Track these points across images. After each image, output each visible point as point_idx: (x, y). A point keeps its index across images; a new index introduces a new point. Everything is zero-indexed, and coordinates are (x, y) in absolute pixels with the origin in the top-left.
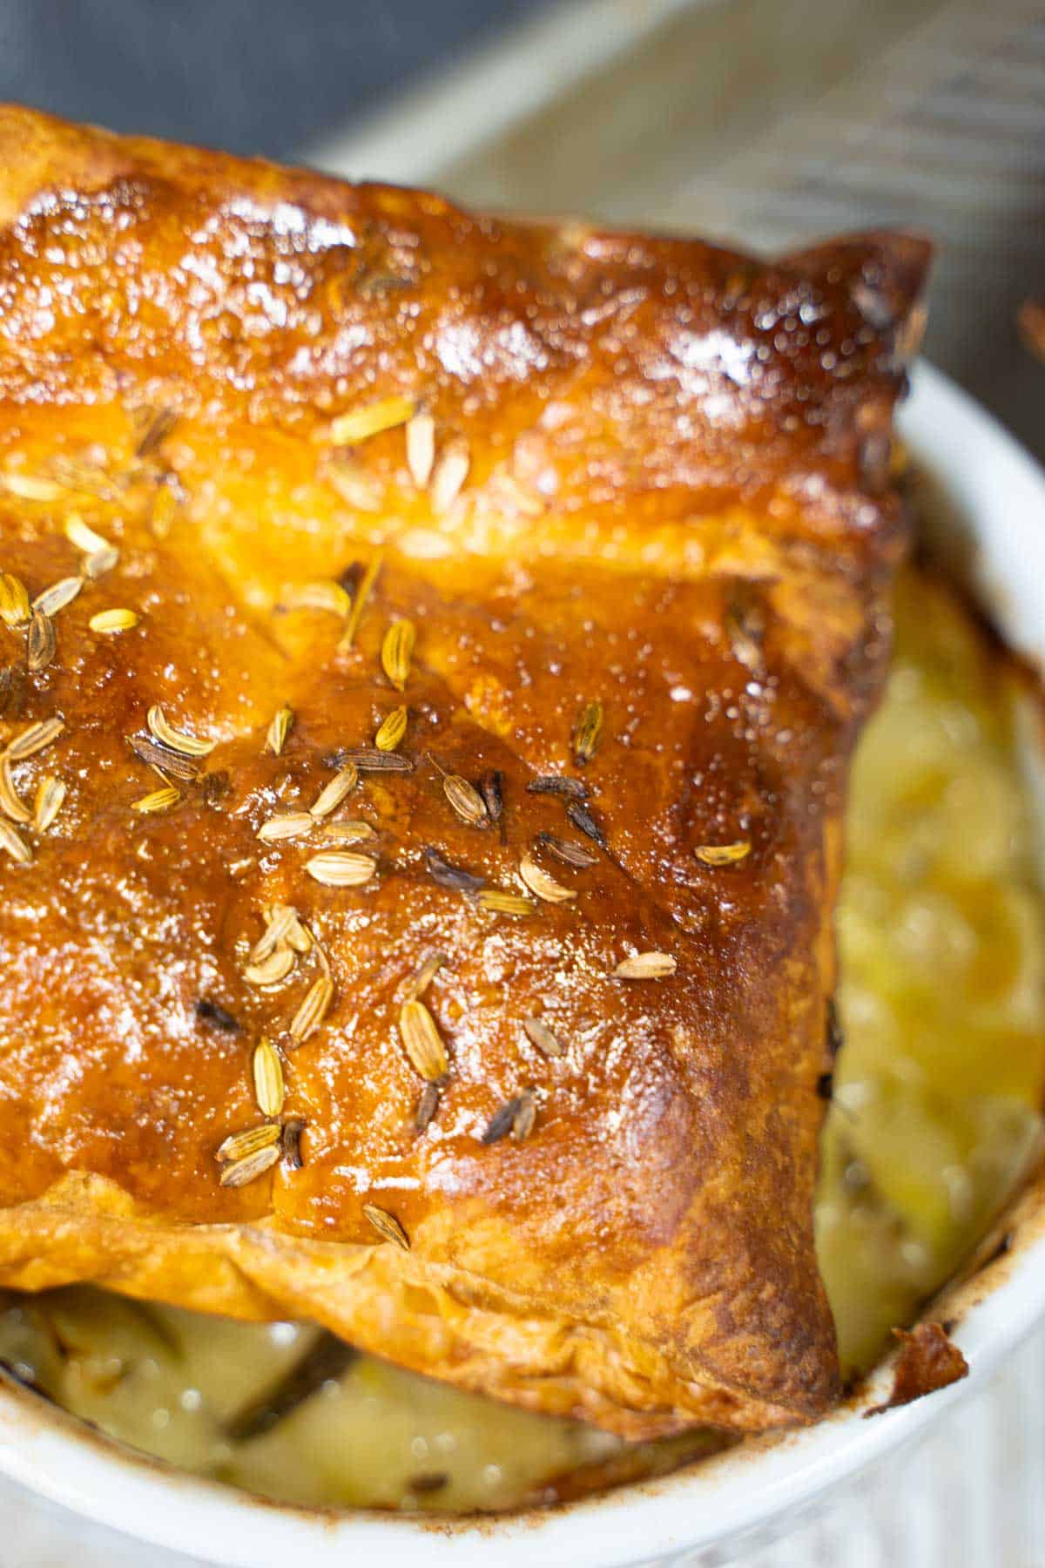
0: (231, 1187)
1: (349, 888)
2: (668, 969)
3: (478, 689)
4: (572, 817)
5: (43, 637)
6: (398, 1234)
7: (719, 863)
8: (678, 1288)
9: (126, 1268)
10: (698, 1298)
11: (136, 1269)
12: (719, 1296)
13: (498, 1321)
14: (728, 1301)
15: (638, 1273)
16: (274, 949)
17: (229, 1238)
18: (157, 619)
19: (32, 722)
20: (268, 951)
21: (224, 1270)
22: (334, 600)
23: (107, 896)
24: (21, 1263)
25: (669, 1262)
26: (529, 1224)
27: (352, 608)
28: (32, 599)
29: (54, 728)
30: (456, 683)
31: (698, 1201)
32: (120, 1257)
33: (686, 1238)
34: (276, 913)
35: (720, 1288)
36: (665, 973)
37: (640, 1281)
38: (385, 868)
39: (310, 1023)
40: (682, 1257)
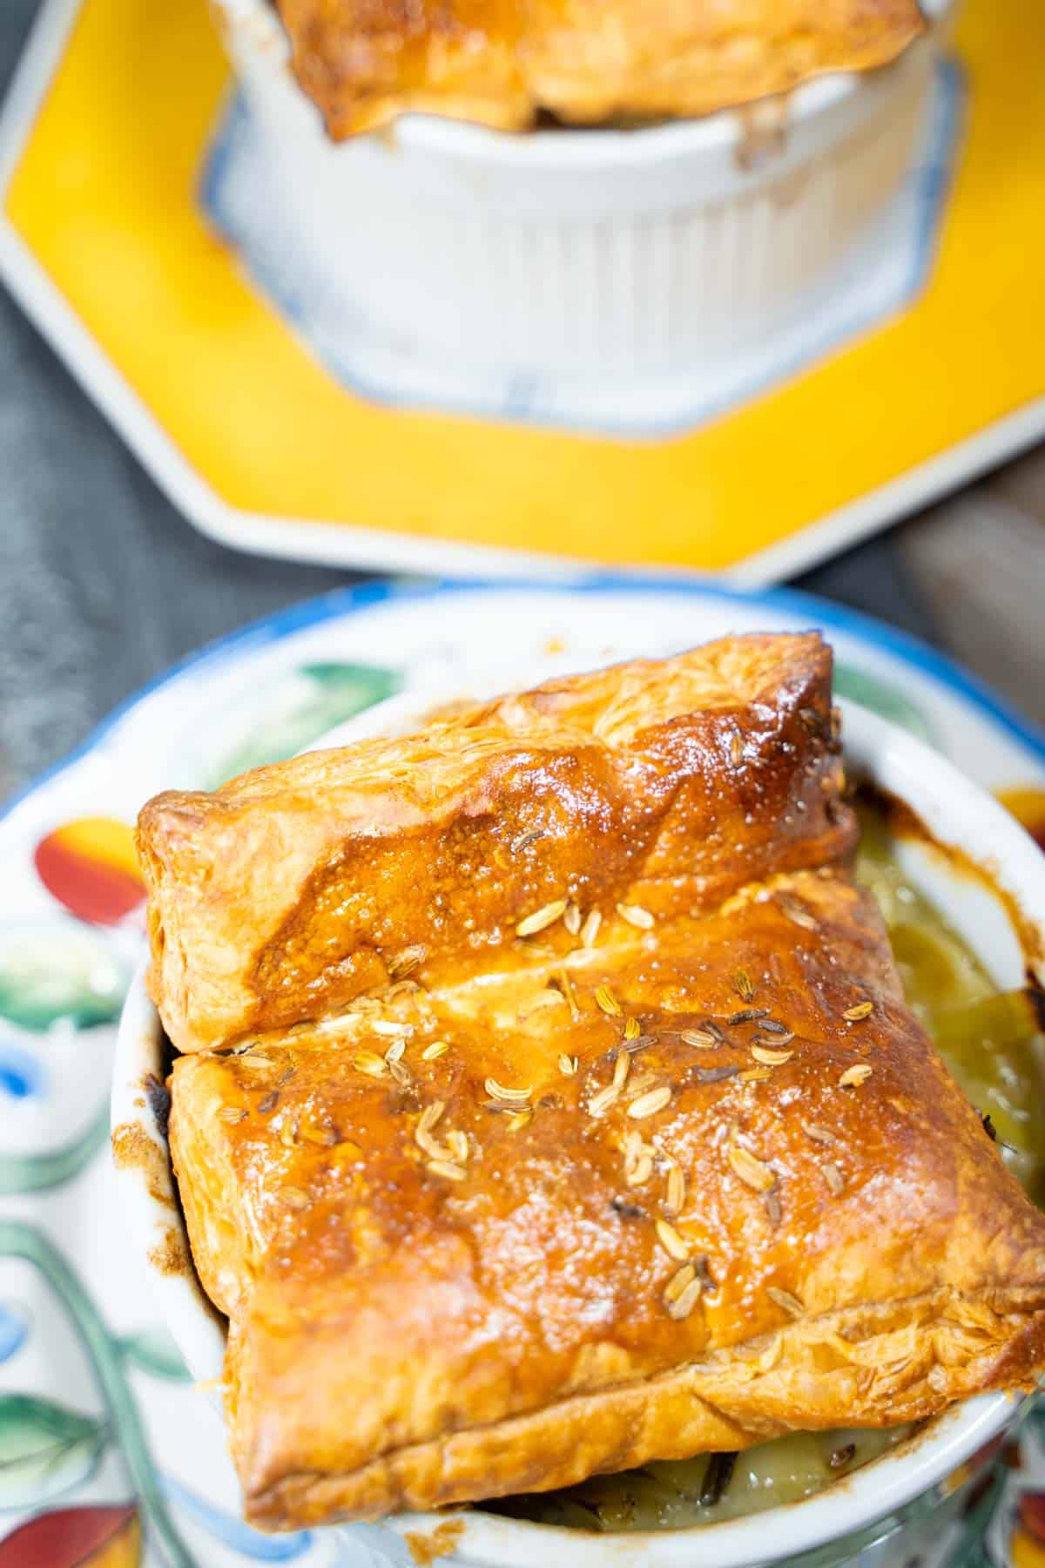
0: (680, 1320)
1: (660, 1111)
2: (867, 1072)
3: (666, 996)
4: (764, 1028)
5: (402, 1069)
6: (794, 1301)
7: (859, 1018)
8: (977, 1238)
9: (635, 1428)
10: (991, 1239)
11: (642, 1426)
12: (1003, 1233)
13: (877, 1341)
14: (1009, 1234)
15: (948, 1243)
16: (637, 1160)
17: (689, 1376)
18: (459, 1042)
19: (424, 1108)
20: (634, 1164)
21: (694, 1403)
22: (554, 997)
23: (523, 1172)
24: (569, 1454)
25: (963, 1224)
26: (871, 1242)
27: (565, 995)
28: (383, 1057)
29: (439, 1107)
30: (651, 1002)
31: (961, 1181)
32: (629, 1418)
33: (965, 1206)
34: (627, 1140)
35: (1000, 1229)
36: (866, 1075)
37: (953, 1250)
38: (676, 1090)
39: (679, 1194)
40: (971, 1217)
